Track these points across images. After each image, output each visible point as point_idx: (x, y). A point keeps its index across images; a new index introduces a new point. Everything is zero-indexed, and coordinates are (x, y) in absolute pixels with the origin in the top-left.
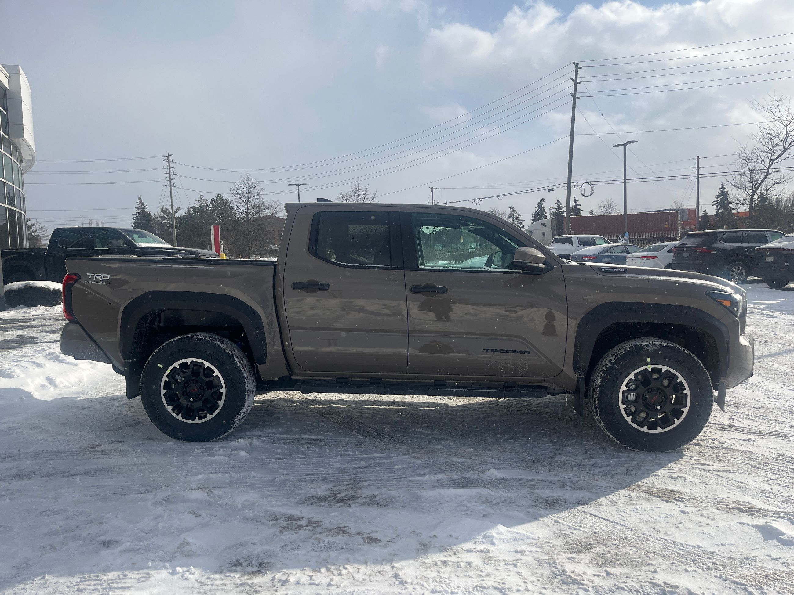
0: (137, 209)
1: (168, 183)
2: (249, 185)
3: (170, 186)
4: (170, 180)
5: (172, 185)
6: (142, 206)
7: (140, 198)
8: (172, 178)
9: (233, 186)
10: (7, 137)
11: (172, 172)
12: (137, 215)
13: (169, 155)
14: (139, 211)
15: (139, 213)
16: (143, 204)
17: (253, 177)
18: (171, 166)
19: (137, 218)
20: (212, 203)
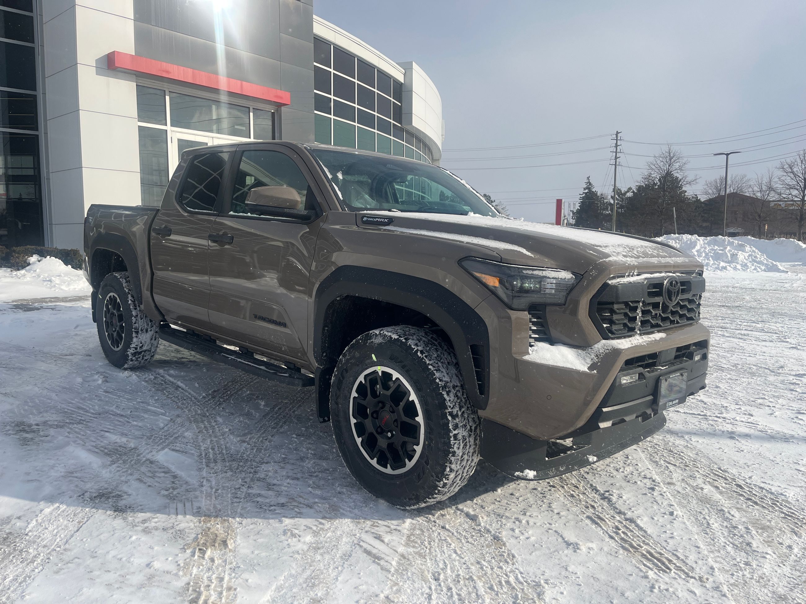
0: (585, 189)
1: (613, 162)
2: (670, 158)
3: (615, 165)
4: (616, 158)
5: (618, 163)
6: (589, 185)
7: (588, 178)
8: (618, 156)
9: (652, 159)
10: (400, 125)
11: (618, 150)
12: (584, 195)
13: (617, 133)
14: (587, 191)
15: (586, 193)
16: (590, 184)
17: (674, 149)
18: (618, 144)
19: (583, 198)
20: (660, 180)
